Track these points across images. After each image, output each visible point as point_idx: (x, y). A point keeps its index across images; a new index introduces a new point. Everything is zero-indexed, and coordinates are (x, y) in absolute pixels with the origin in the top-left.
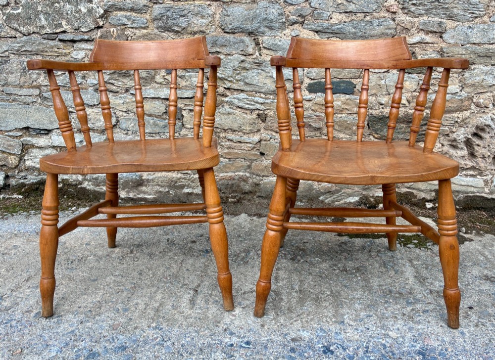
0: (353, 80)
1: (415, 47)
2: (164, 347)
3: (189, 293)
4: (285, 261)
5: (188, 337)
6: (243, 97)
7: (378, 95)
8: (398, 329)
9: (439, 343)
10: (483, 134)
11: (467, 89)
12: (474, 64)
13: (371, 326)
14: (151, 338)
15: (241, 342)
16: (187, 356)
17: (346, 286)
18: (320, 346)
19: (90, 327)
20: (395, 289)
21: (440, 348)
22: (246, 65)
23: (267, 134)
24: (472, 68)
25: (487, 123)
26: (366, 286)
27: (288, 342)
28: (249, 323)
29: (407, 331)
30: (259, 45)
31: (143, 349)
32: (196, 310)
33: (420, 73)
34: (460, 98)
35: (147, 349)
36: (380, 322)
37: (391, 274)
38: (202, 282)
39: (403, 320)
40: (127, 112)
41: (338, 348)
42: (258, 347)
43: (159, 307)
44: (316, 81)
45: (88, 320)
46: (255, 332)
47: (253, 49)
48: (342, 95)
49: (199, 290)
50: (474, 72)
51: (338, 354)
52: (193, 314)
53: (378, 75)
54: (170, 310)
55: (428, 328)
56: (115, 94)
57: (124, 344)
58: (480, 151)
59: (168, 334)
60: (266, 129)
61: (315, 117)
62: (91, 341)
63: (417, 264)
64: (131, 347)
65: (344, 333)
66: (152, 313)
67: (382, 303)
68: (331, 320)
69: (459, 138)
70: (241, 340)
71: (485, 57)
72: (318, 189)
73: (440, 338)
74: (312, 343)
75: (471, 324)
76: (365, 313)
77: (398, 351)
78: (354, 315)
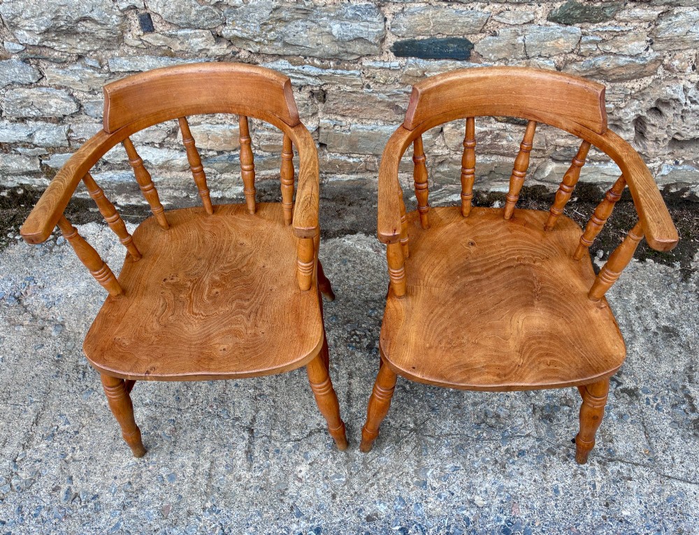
0: (470, 36)
4: (360, 354)
5: (251, 525)
6: (284, 67)
7: (510, 60)
8: (486, 492)
9: (527, 512)
10: (664, 110)
11: (657, 46)
12: (680, 6)
13: (456, 487)
15: (311, 528)
17: (433, 409)
18: (398, 528)
20: (493, 408)
21: (528, 520)
22: (283, 14)
23: (328, 119)
24: (676, 12)
25: (675, 96)
28: (318, 493)
29: (496, 493)
32: (255, 470)
33: (586, 22)
34: (641, 62)
36: (468, 479)
38: (257, 411)
39: (493, 472)
40: (92, 93)
43: (210, 469)
44: (407, 39)
46: (325, 510)
48: (450, 62)
49: (256, 427)
50: (677, 19)
52: (252, 481)
53: (513, 28)
54: (224, 476)
55: (519, 485)
58: (654, 133)
59: (228, 520)
60: (326, 112)
61: (404, 94)
65: (425, 505)
66: (204, 483)
67: (473, 440)
68: (412, 480)
69: (627, 118)
70: (310, 525)
73: (530, 503)
74: (389, 524)
75: (569, 473)
76: (452, 465)
77: (481, 529)
78: (438, 469)
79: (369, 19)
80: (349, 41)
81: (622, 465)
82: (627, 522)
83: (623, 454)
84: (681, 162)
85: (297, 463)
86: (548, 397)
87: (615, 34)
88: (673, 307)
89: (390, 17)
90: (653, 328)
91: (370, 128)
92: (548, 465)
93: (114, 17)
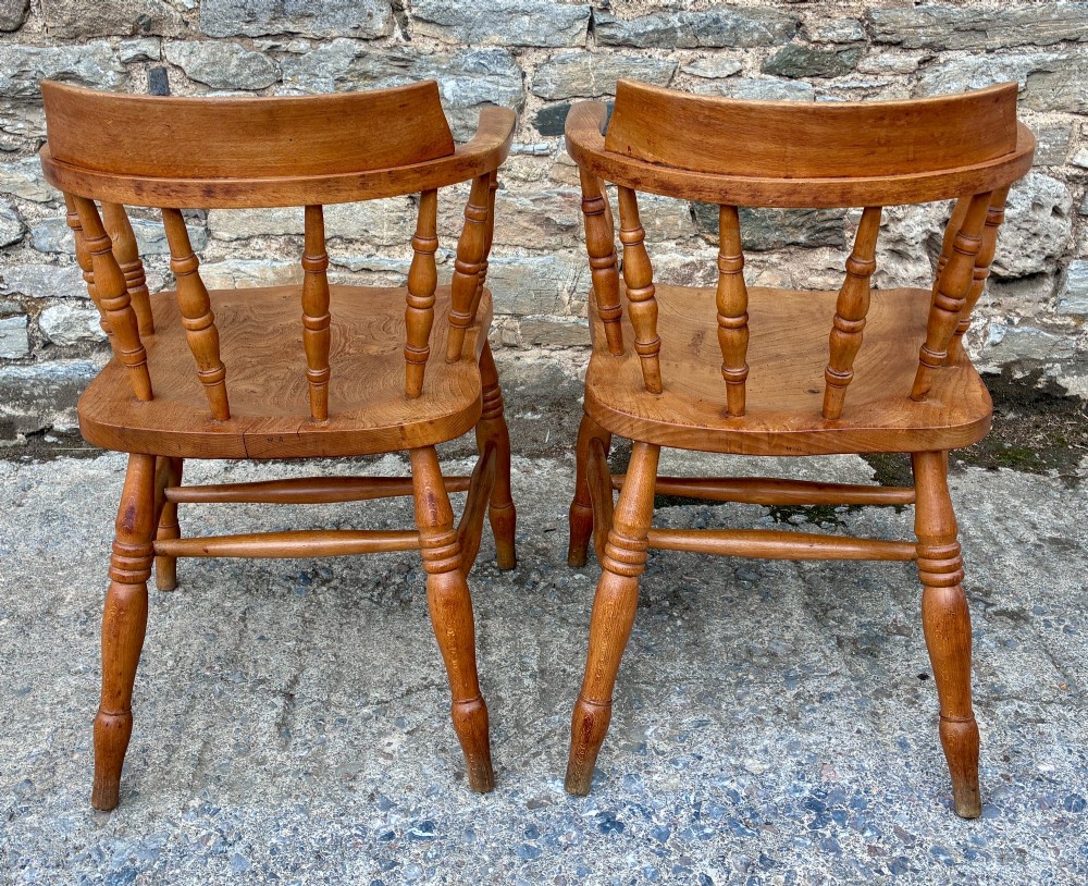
1: (805, 9)
2: (227, 859)
3: (274, 706)
4: (501, 589)
5: (285, 826)
8: (766, 752)
9: (852, 775)
12: (946, 49)
13: (705, 749)
14: (193, 839)
15: (412, 824)
16: (287, 878)
17: (648, 649)
18: (593, 813)
19: (36, 825)
20: (762, 643)
21: (855, 787)
22: (370, 66)
24: (942, 60)
26: (694, 644)
27: (521, 812)
28: (427, 772)
29: (785, 753)
30: (403, 10)
31: (178, 871)
32: (295, 749)
33: (818, 75)
35: (187, 869)
36: (727, 737)
37: (751, 605)
38: (302, 669)
39: (776, 724)
40: (50, 205)
41: (634, 813)
42: (453, 834)
43: (202, 752)
44: (558, 103)
45: (27, 808)
46: (442, 795)
47: (388, 21)
49: (298, 691)
50: (946, 70)
51: (634, 829)
52: (288, 763)
53: (714, 84)
54: (231, 759)
55: (830, 739)
56: (10, 157)
57: (128, 863)
59: (235, 822)
61: (559, 198)
62: (44, 864)
63: (811, 571)
64: (146, 869)
65: (646, 776)
66: (188, 770)
67: (730, 685)
68: (616, 743)
69: (912, 235)
70: (411, 820)
71: (973, 32)
72: (574, 378)
73: (855, 763)
74: (575, 809)
75: (923, 719)
76: (693, 718)
77: (765, 806)
78: (667, 725)
79: (499, 71)
80: (471, 106)
81: (1021, 703)
82: (1051, 781)
83: (1018, 689)
84: (1016, 320)
85: (382, 734)
86: (861, 625)
87: (863, 93)
88: (1058, 516)
89: (529, 70)
90: (1033, 539)
91: (505, 260)
92: (881, 712)
93: (111, 73)
